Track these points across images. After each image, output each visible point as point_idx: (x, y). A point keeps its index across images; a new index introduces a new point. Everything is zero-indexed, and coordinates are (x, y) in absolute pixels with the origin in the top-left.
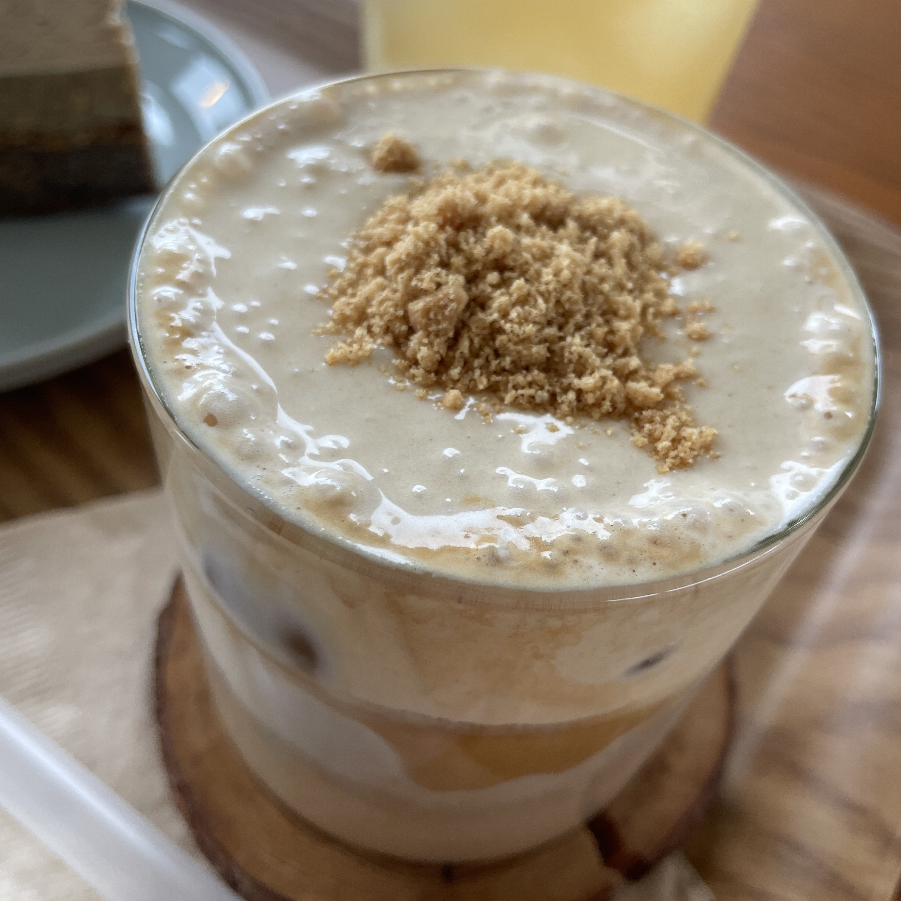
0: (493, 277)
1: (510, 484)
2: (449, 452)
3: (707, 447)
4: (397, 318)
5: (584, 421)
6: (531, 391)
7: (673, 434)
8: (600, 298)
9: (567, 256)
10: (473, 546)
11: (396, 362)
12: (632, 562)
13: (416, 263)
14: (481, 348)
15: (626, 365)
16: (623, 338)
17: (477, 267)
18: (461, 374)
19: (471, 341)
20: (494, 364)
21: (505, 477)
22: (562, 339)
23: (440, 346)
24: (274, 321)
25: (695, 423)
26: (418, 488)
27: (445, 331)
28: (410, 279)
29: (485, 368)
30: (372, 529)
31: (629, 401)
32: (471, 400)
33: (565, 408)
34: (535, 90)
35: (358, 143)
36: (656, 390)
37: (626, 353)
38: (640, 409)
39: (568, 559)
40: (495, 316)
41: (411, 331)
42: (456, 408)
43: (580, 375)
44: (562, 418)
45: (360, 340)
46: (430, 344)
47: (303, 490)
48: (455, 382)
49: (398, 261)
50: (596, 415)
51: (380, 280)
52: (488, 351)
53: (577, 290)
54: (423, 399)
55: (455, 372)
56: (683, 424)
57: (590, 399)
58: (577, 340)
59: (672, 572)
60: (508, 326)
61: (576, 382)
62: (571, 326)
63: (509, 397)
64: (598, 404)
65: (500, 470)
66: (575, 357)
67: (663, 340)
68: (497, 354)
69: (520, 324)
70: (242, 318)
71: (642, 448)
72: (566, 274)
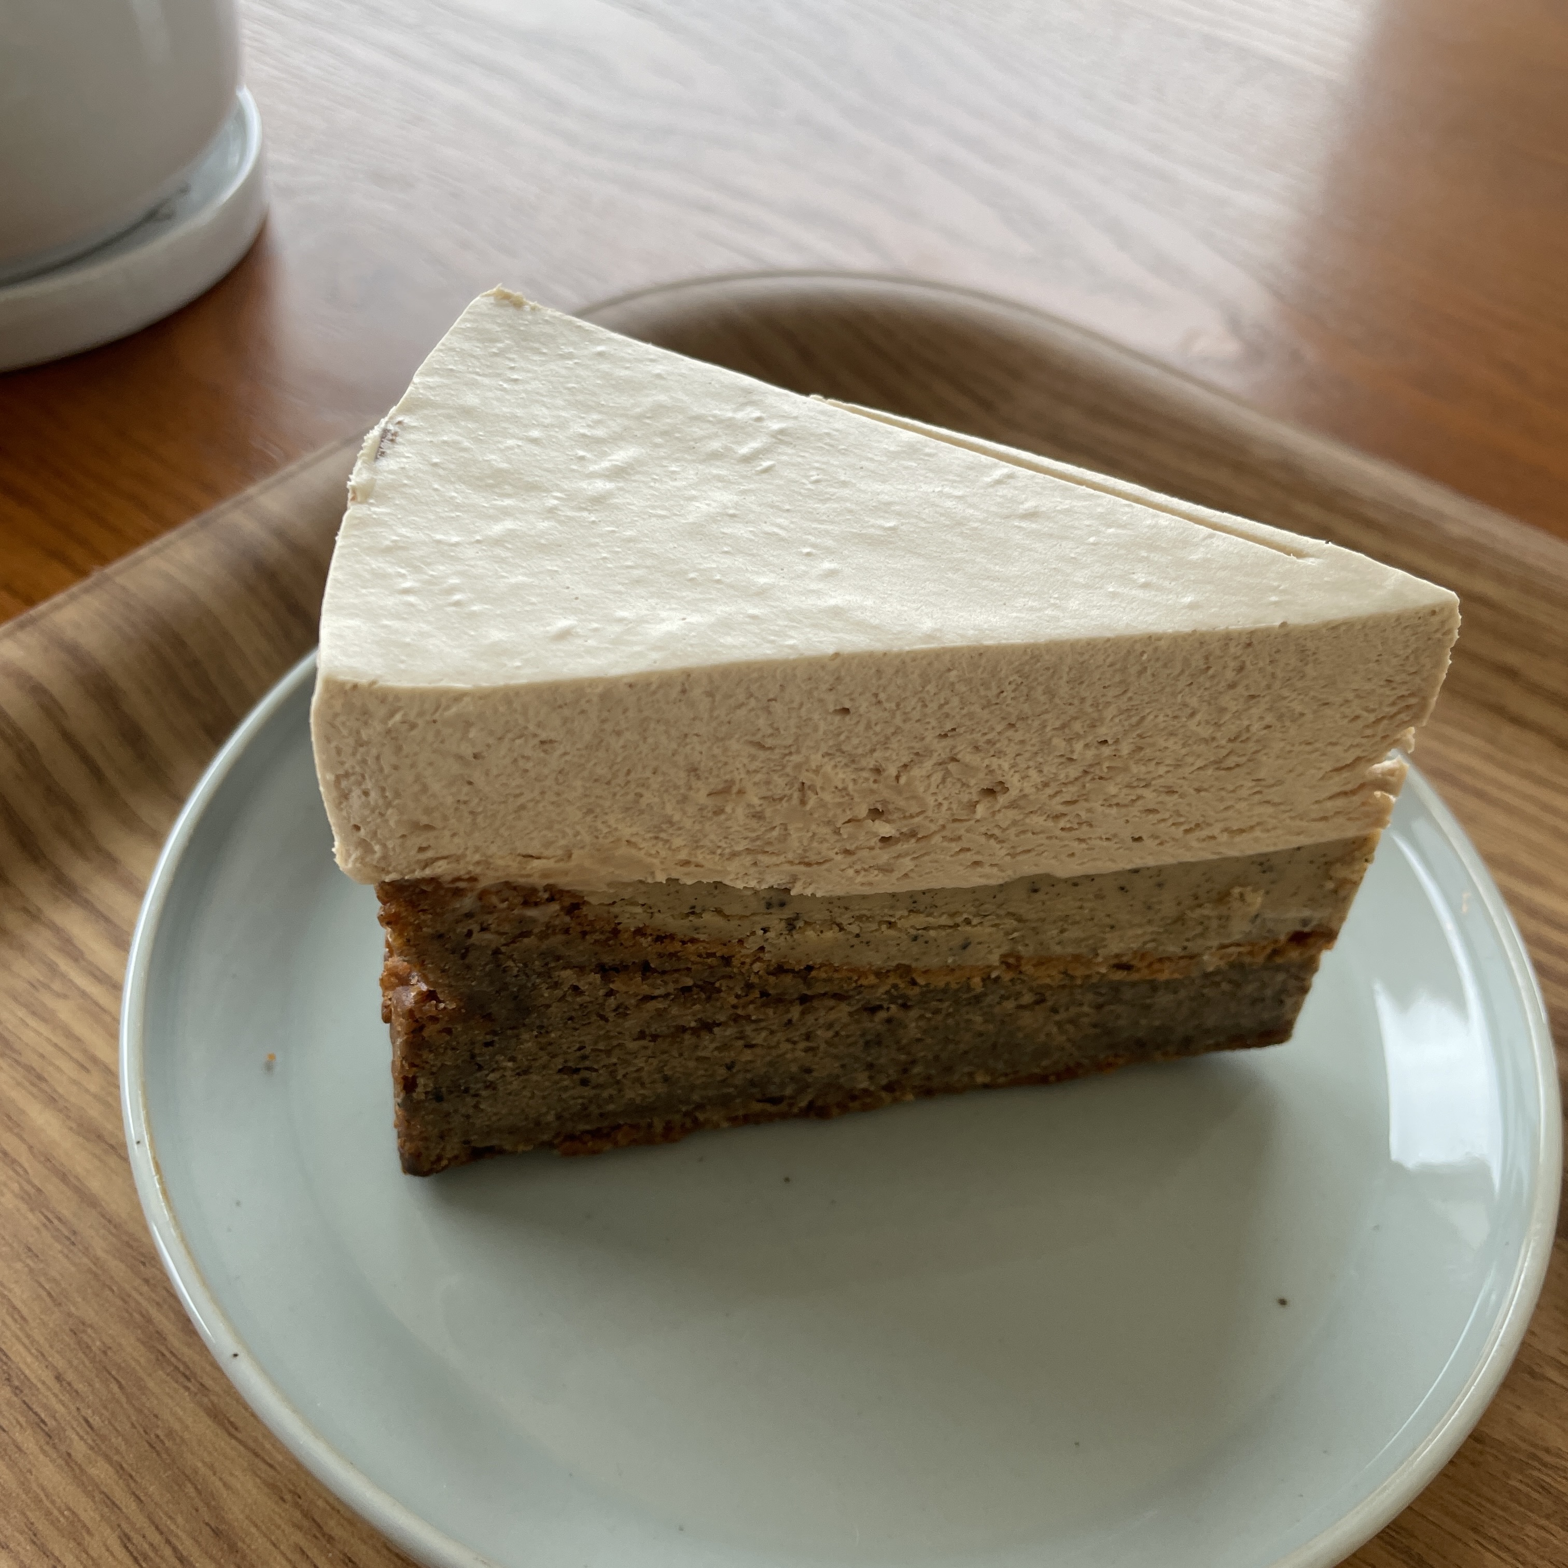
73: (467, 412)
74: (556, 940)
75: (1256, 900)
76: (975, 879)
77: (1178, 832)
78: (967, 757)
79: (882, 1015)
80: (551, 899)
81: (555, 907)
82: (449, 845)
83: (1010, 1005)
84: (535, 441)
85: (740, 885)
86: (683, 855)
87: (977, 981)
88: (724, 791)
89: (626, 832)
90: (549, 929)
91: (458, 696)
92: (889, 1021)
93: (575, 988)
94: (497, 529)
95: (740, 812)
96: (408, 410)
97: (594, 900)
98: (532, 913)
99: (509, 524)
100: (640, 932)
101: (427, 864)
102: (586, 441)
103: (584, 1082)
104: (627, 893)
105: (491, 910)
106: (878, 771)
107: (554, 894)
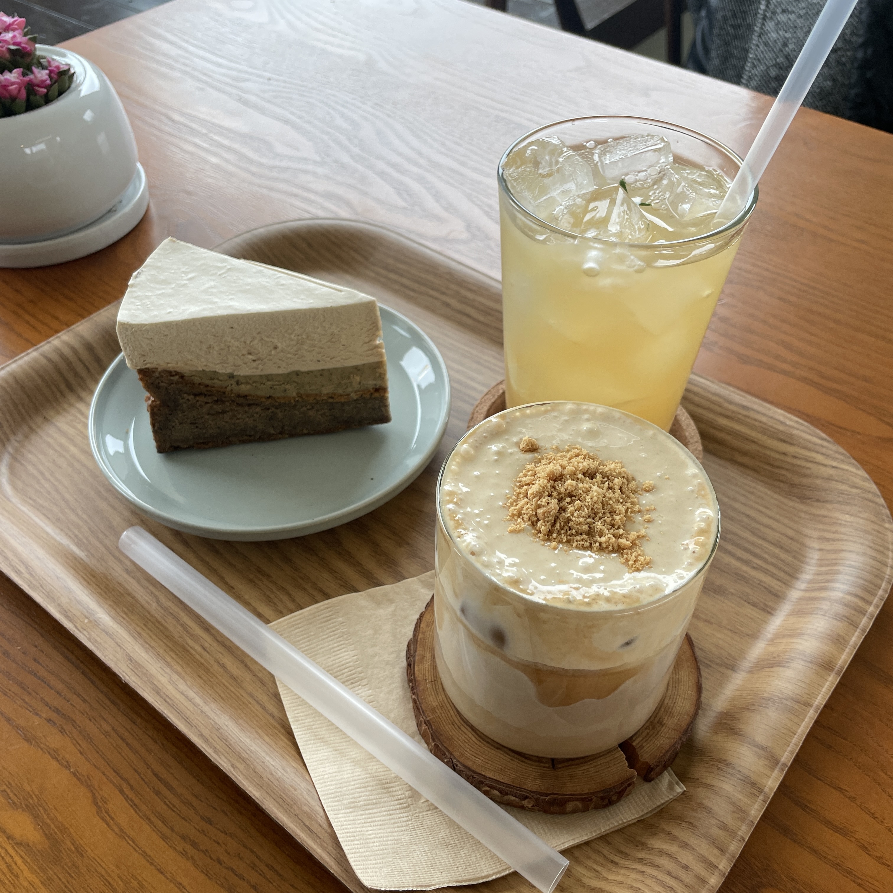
0: (568, 500)
1: (575, 576)
2: (553, 565)
3: (647, 564)
4: (533, 515)
5: (602, 553)
6: (583, 543)
7: (635, 558)
8: (609, 506)
9: (596, 491)
10: (561, 597)
11: (533, 531)
12: (616, 603)
13: (539, 495)
14: (564, 526)
15: (618, 533)
16: (617, 522)
17: (562, 495)
18: (557, 536)
19: (560, 524)
20: (569, 532)
21: (573, 574)
22: (594, 523)
23: (549, 525)
24: (488, 516)
25: (643, 555)
26: (542, 577)
27: (551, 520)
28: (538, 501)
29: (565, 533)
30: (528, 591)
31: (619, 546)
32: (561, 546)
33: (595, 549)
34: (586, 411)
35: (515, 439)
36: (629, 542)
37: (619, 528)
38: (623, 549)
39: (594, 602)
40: (569, 515)
41: (538, 520)
42: (555, 549)
43: (600, 536)
44: (594, 552)
45: (520, 523)
46: (546, 525)
47: (504, 577)
48: (555, 539)
49: (533, 494)
50: (607, 552)
51: (526, 500)
52: (566, 527)
53: (600, 504)
54: (543, 545)
55: (554, 535)
56: (639, 555)
57: (604, 546)
58: (599, 523)
59: (629, 607)
60: (573, 519)
61: (599, 539)
62: (597, 518)
63: (574, 545)
64: (607, 547)
65: (571, 571)
66: (599, 530)
67: (634, 522)
68: (570, 529)
69: (578, 518)
70: (477, 515)
71: (623, 564)
72: (595, 498)
73: (158, 267)
74: (180, 386)
75: (358, 378)
76: (280, 371)
77: (329, 359)
78: (265, 338)
79: (270, 411)
80: (176, 375)
81: (177, 377)
82: (149, 360)
83: (304, 409)
84: (172, 273)
85: (220, 372)
86: (205, 363)
87: (292, 401)
88: (210, 347)
89: (190, 357)
90: (177, 383)
91: (145, 325)
92: (273, 412)
93: (188, 400)
94: (160, 292)
95: (215, 352)
96: (144, 267)
97: (186, 375)
98: (172, 378)
99: (163, 291)
100: (200, 384)
101: (146, 364)
102: (184, 272)
103: (197, 427)
104: (194, 373)
105: (162, 376)
106: (245, 342)
107: (177, 373)
